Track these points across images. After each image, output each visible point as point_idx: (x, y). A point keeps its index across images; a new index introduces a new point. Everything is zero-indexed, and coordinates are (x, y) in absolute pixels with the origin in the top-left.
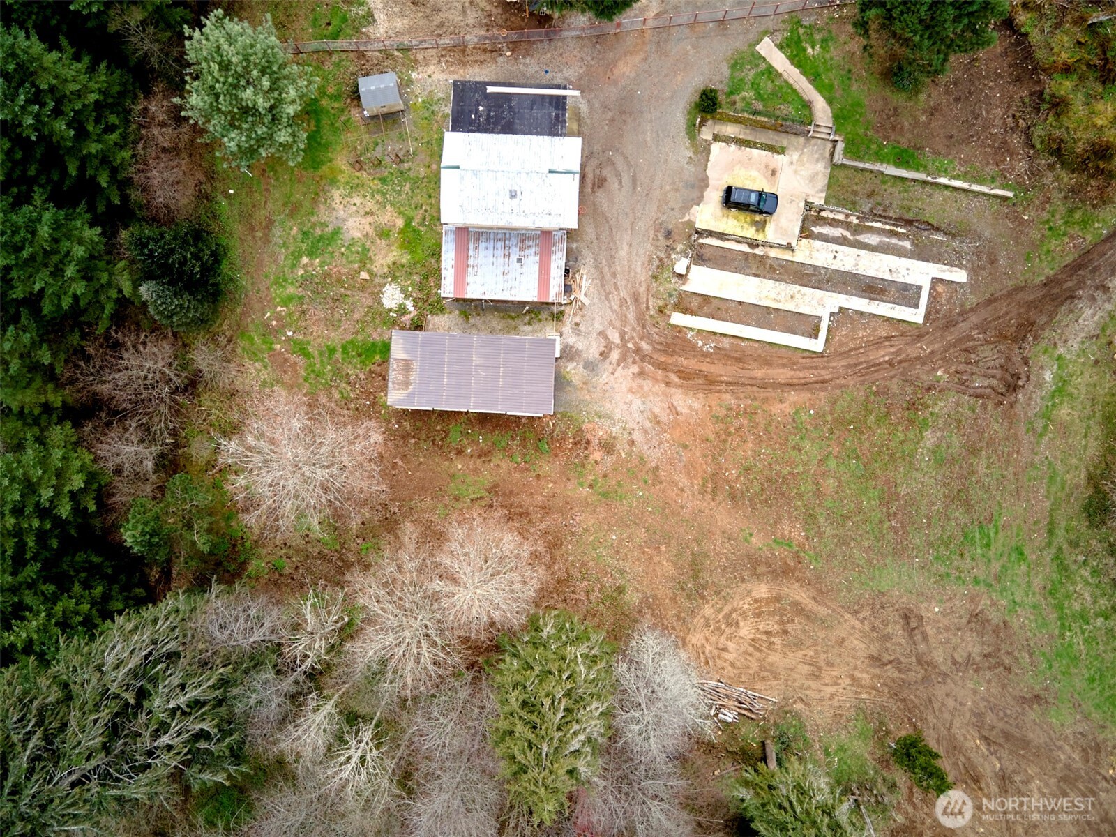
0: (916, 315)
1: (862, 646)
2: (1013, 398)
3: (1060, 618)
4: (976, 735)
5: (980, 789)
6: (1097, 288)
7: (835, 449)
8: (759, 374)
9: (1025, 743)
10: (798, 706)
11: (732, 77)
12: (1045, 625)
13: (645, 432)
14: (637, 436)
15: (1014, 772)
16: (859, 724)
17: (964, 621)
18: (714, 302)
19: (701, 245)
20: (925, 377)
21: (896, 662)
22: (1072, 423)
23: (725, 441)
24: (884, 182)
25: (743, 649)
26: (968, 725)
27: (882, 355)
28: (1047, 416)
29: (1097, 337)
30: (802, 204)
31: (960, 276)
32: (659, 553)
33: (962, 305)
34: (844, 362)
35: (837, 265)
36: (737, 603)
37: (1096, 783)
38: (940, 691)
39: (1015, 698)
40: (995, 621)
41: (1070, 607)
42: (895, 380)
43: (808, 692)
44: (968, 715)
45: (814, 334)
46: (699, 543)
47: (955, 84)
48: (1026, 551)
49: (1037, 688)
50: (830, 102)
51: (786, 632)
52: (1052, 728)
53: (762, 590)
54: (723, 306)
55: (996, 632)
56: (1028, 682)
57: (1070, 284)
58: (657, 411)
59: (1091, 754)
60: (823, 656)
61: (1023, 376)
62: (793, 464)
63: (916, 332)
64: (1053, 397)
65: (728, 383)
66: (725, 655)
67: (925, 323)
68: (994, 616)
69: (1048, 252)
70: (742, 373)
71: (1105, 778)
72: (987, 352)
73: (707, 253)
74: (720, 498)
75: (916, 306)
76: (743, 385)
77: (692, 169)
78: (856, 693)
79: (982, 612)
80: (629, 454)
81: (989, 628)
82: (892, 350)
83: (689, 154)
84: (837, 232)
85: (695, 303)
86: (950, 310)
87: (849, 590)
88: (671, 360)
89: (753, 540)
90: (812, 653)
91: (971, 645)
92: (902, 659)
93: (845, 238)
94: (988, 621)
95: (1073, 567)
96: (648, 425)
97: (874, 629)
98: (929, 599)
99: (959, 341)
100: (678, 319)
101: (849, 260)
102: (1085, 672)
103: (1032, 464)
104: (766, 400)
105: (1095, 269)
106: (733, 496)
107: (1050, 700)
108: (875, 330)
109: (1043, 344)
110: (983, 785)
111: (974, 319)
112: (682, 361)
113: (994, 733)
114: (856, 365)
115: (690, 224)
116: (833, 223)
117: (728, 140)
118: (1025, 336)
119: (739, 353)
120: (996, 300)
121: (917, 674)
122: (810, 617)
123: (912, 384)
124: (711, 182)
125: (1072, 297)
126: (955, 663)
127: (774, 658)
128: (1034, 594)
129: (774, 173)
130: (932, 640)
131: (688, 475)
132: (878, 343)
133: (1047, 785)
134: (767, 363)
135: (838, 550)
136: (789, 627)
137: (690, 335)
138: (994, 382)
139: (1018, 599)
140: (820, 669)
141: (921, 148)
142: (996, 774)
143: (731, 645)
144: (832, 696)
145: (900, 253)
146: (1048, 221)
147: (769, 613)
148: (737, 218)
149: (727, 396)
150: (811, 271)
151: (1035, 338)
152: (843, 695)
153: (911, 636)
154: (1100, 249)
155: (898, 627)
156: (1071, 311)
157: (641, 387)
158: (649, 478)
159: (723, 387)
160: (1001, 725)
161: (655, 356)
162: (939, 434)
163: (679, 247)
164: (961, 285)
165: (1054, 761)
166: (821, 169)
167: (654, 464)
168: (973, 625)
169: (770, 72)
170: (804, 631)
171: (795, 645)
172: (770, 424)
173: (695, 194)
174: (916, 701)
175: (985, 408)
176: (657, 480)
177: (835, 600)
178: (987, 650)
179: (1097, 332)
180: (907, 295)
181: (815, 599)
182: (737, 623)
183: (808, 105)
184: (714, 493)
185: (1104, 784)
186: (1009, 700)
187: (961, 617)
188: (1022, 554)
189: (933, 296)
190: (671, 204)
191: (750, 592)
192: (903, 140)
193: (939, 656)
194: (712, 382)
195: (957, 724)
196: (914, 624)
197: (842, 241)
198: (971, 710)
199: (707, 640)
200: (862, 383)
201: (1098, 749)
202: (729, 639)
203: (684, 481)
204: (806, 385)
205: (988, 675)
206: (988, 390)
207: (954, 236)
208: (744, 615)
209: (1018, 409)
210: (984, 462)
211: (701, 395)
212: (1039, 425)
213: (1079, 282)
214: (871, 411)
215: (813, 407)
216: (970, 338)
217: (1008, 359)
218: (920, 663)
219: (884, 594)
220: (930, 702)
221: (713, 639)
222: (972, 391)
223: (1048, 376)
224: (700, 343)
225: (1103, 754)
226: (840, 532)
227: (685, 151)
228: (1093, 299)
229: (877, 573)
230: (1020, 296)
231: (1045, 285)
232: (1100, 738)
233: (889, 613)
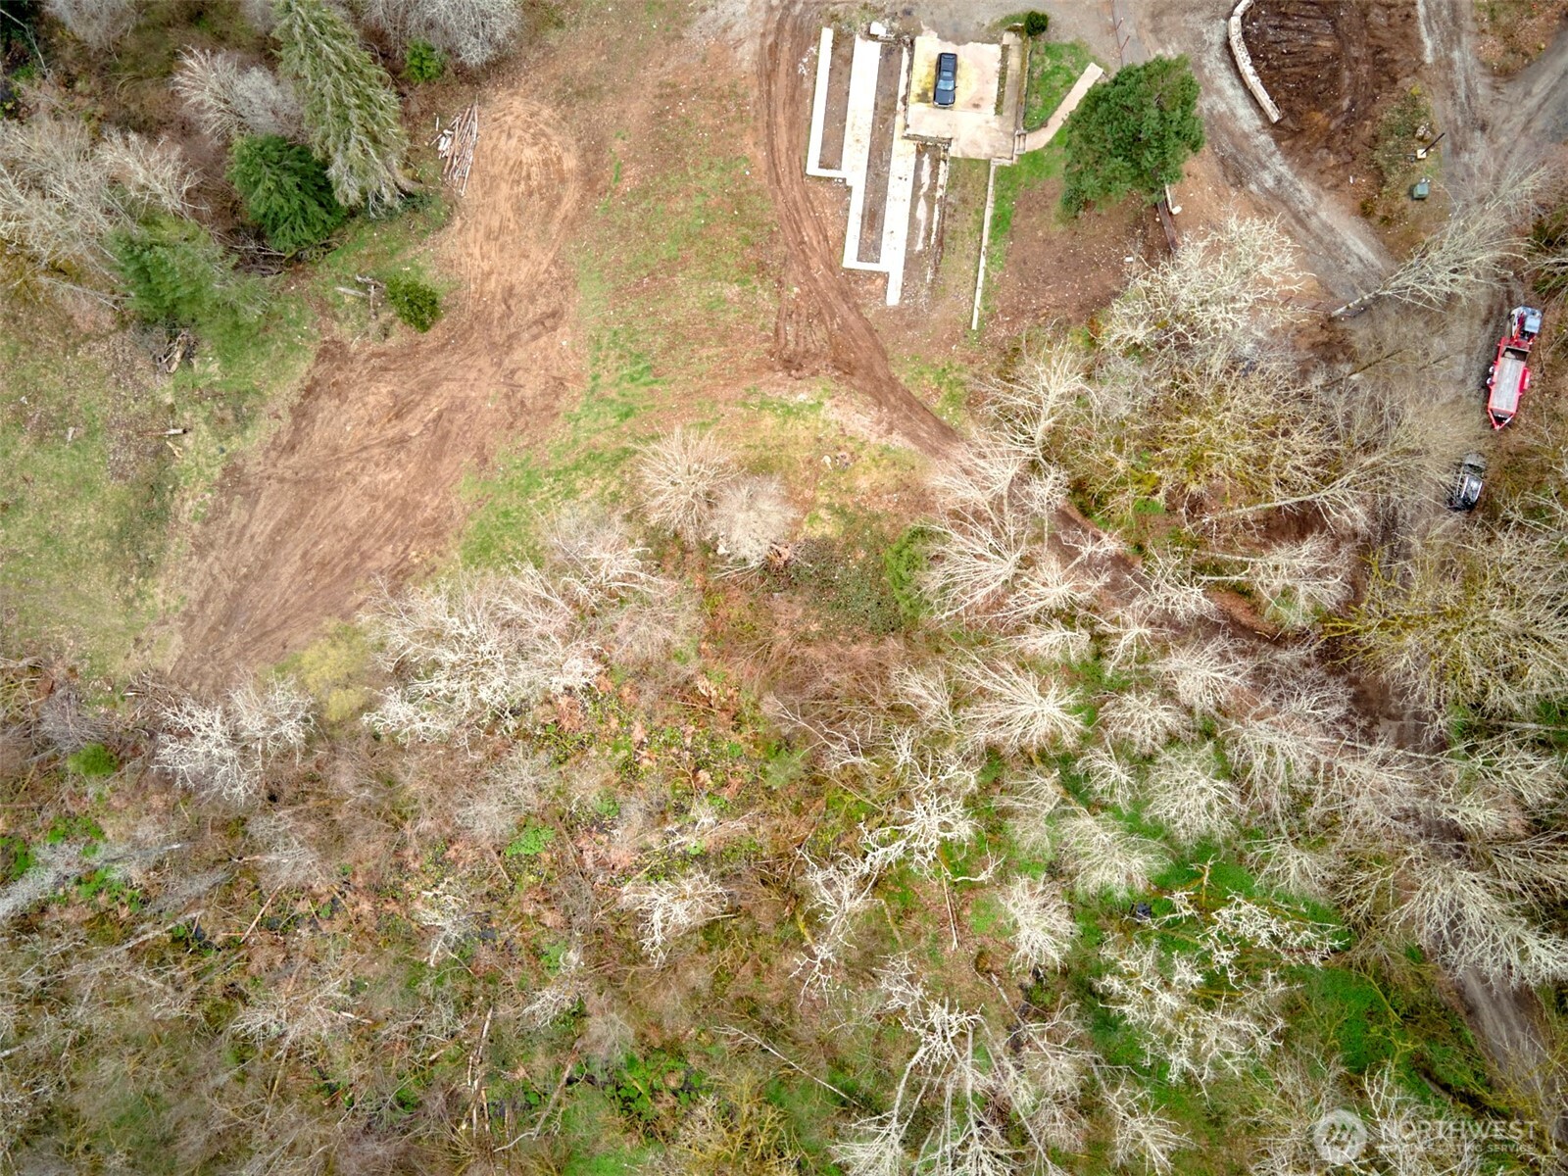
0: (850, 260)
1: (522, 277)
2: (778, 367)
3: (566, 469)
4: (443, 406)
5: (390, 420)
6: (890, 423)
7: (713, 201)
8: (781, 119)
9: (438, 456)
10: (458, 223)
11: (1062, 46)
12: (558, 456)
13: (715, 21)
14: (711, 13)
15: (409, 451)
16: (444, 286)
17: (555, 373)
18: (846, 70)
19: (901, 51)
20: (791, 277)
21: (509, 312)
22: (759, 431)
23: (712, 98)
24: (977, 212)
25: (511, 155)
26: (452, 397)
27: (809, 233)
28: (764, 404)
29: (844, 435)
30: (948, 136)
31: (893, 298)
32: (599, 56)
33: (864, 305)
34: (798, 198)
35: (892, 181)
36: (556, 139)
37: (402, 539)
38: (483, 362)
39: (483, 438)
40: (557, 404)
41: (578, 477)
42: (785, 249)
43: (473, 230)
44: (462, 395)
45: (823, 165)
46: (612, 90)
47: (1074, 254)
48: (631, 420)
49: (495, 459)
50: (1049, 145)
51: (531, 194)
52: (455, 481)
53: (570, 162)
54: (843, 78)
55: (548, 407)
56: (501, 450)
57: (892, 399)
58: (736, 28)
59: (430, 529)
60: (509, 239)
61: (800, 373)
62: (696, 165)
63: (834, 263)
64: (783, 406)
65: (769, 92)
66: (504, 137)
67: (844, 270)
68: (563, 403)
69: (922, 373)
70: (780, 104)
71: (407, 547)
72: (821, 334)
73: (894, 58)
74: (657, 102)
75: (859, 259)
76: (769, 106)
77: (973, 28)
78: (475, 279)
79: (566, 389)
80: (692, 9)
81: (549, 400)
82: (815, 243)
83: (987, 23)
84: (926, 179)
85: (844, 51)
86: (858, 295)
87: (576, 252)
88: (787, 35)
89: (619, 142)
90: (511, 227)
91: (532, 386)
92: (512, 319)
93: (921, 187)
94: (557, 397)
95: (617, 472)
96: (721, 22)
97: (541, 285)
98: (574, 332)
99: (830, 306)
100: (827, 35)
101: (899, 193)
102: (515, 506)
103: (715, 402)
104: (755, 129)
105: (908, 418)
106: (661, 114)
107: (484, 474)
108: (833, 224)
109: (833, 387)
110: (394, 422)
111: (852, 318)
112: (786, 46)
113: (446, 424)
114: (798, 212)
115: (919, 32)
116: (934, 174)
117: (1004, 59)
118: (839, 369)
119: (798, 97)
120: (872, 335)
121: (499, 336)
122: (548, 217)
123: (784, 265)
124: (962, 47)
125: (880, 403)
126: (513, 372)
127: (505, 188)
128: (588, 438)
129: (976, 106)
130: (533, 344)
131: (677, 68)
132: (821, 230)
133: (397, 486)
134: (792, 125)
135: (615, 230)
136: (536, 196)
137: (813, 49)
138: (792, 346)
139: (581, 423)
140: (496, 239)
141: (1012, 238)
142: (405, 434)
143: (514, 142)
144: (470, 255)
145: (911, 241)
146: (951, 367)
147: (548, 174)
148: (929, 74)
149: (756, 92)
150: (885, 158)
151: (837, 378)
152: (472, 266)
153: (535, 323)
154: (929, 419)
155: (544, 308)
156: (866, 406)
157: (758, 10)
158: (671, 33)
159: (765, 88)
160: (455, 429)
161: (789, 19)
162: (736, 299)
163: (896, 25)
164: (884, 302)
165: (422, 491)
166: (983, 151)
167: (685, 34)
168: (552, 383)
169: (1071, 81)
170: (532, 215)
171: (519, 208)
172: (732, 136)
173: (948, 33)
174: (472, 340)
175: (765, 341)
176: (669, 41)
177: (566, 239)
178: (528, 403)
179: (848, 434)
180: (870, 249)
181: (566, 217)
182: (535, 144)
183: (1044, 124)
184: (661, 96)
185: (400, 549)
186: (480, 433)
187: (559, 369)
188: (627, 415)
189: (871, 276)
190: (937, 12)
191: (568, 150)
192: (1018, 219)
193: (519, 355)
194: (769, 77)
195: (452, 385)
196: (549, 323)
197: (917, 185)
198: (467, 397)
199: (518, 117)
200: (780, 217)
201: (437, 534)
202: (520, 139)
203: (670, 65)
204: (773, 164)
205: (504, 408)
206: (783, 341)
207: (931, 289)
208: (545, 148)
209: (767, 376)
210: (713, 351)
211: (755, 68)
212: (754, 400)
213: (895, 407)
214: (754, 229)
215: (752, 173)
216: (833, 317)
217: (816, 356)
218: (510, 337)
219: (575, 287)
220: (472, 354)
221: (519, 123)
222: (781, 324)
223: (802, 397)
224: (805, 60)
225: (431, 541)
226: (633, 227)
227: (988, 18)
228: (879, 422)
229: (595, 275)
230: (877, 357)
231: (890, 378)
232: (449, 536)
233: (557, 297)
